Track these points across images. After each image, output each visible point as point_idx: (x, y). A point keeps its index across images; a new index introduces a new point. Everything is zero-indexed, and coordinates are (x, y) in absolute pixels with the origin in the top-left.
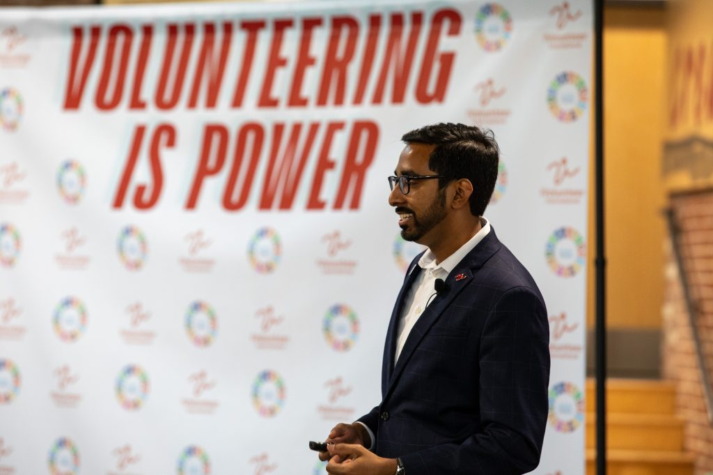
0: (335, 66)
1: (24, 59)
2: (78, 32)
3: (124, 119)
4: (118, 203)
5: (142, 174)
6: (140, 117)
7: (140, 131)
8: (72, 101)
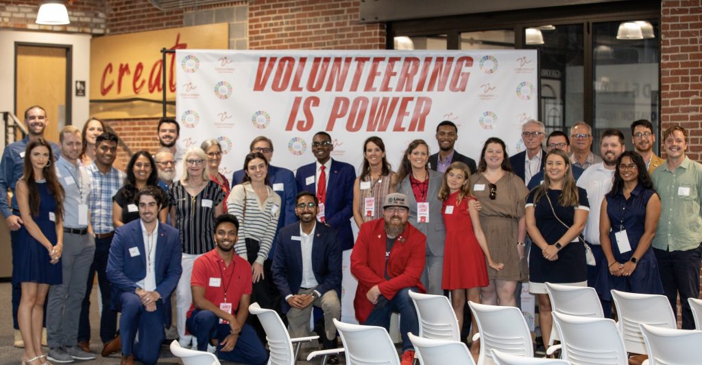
0: (407, 76)
1: (231, 70)
2: (263, 60)
3: (288, 96)
4: (289, 127)
5: (301, 116)
6: (298, 94)
7: (298, 100)
8: (259, 86)
